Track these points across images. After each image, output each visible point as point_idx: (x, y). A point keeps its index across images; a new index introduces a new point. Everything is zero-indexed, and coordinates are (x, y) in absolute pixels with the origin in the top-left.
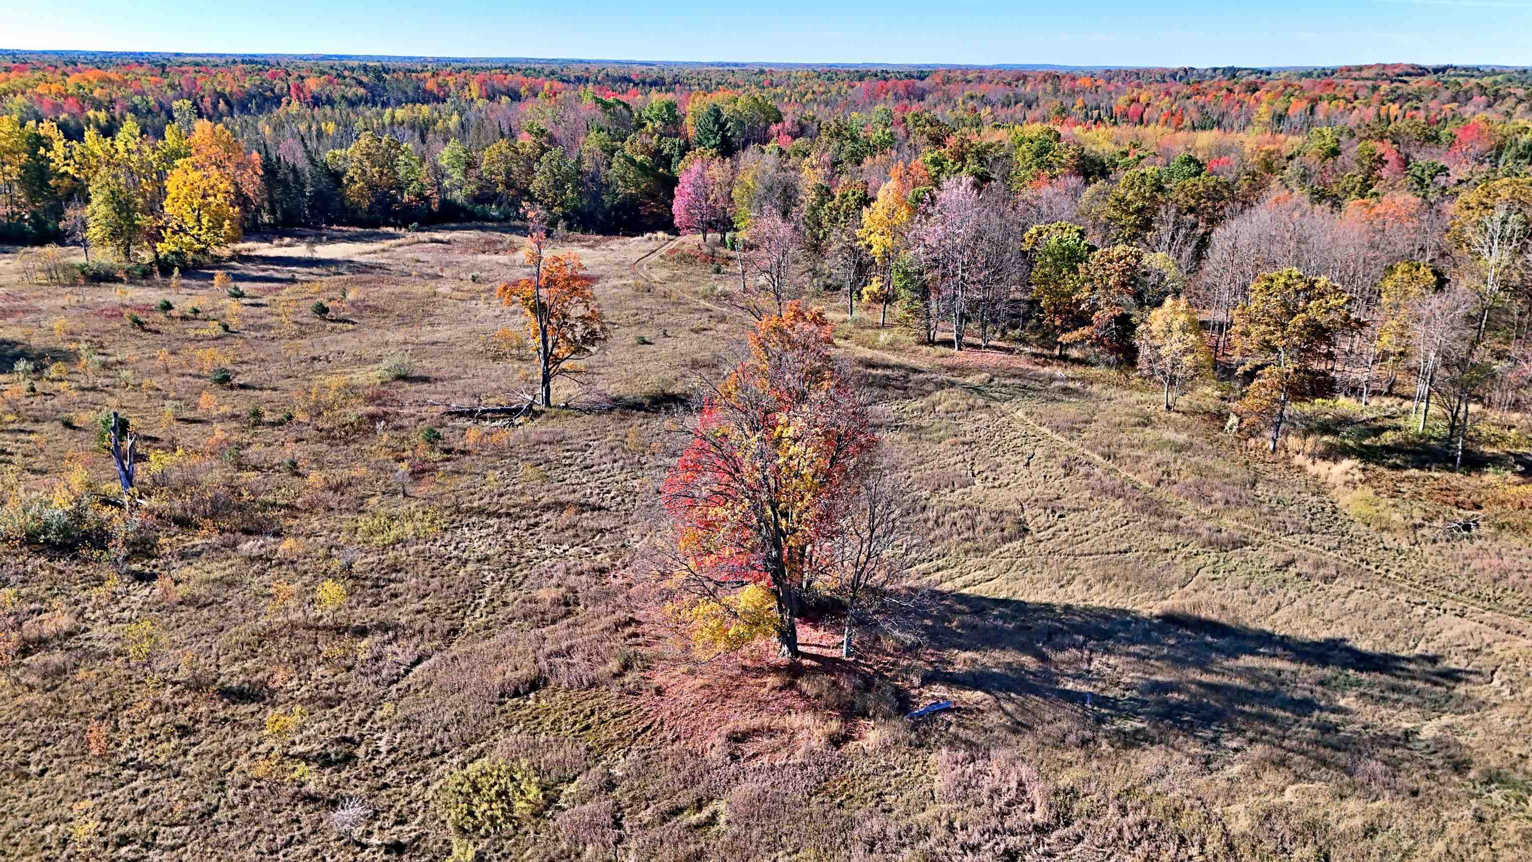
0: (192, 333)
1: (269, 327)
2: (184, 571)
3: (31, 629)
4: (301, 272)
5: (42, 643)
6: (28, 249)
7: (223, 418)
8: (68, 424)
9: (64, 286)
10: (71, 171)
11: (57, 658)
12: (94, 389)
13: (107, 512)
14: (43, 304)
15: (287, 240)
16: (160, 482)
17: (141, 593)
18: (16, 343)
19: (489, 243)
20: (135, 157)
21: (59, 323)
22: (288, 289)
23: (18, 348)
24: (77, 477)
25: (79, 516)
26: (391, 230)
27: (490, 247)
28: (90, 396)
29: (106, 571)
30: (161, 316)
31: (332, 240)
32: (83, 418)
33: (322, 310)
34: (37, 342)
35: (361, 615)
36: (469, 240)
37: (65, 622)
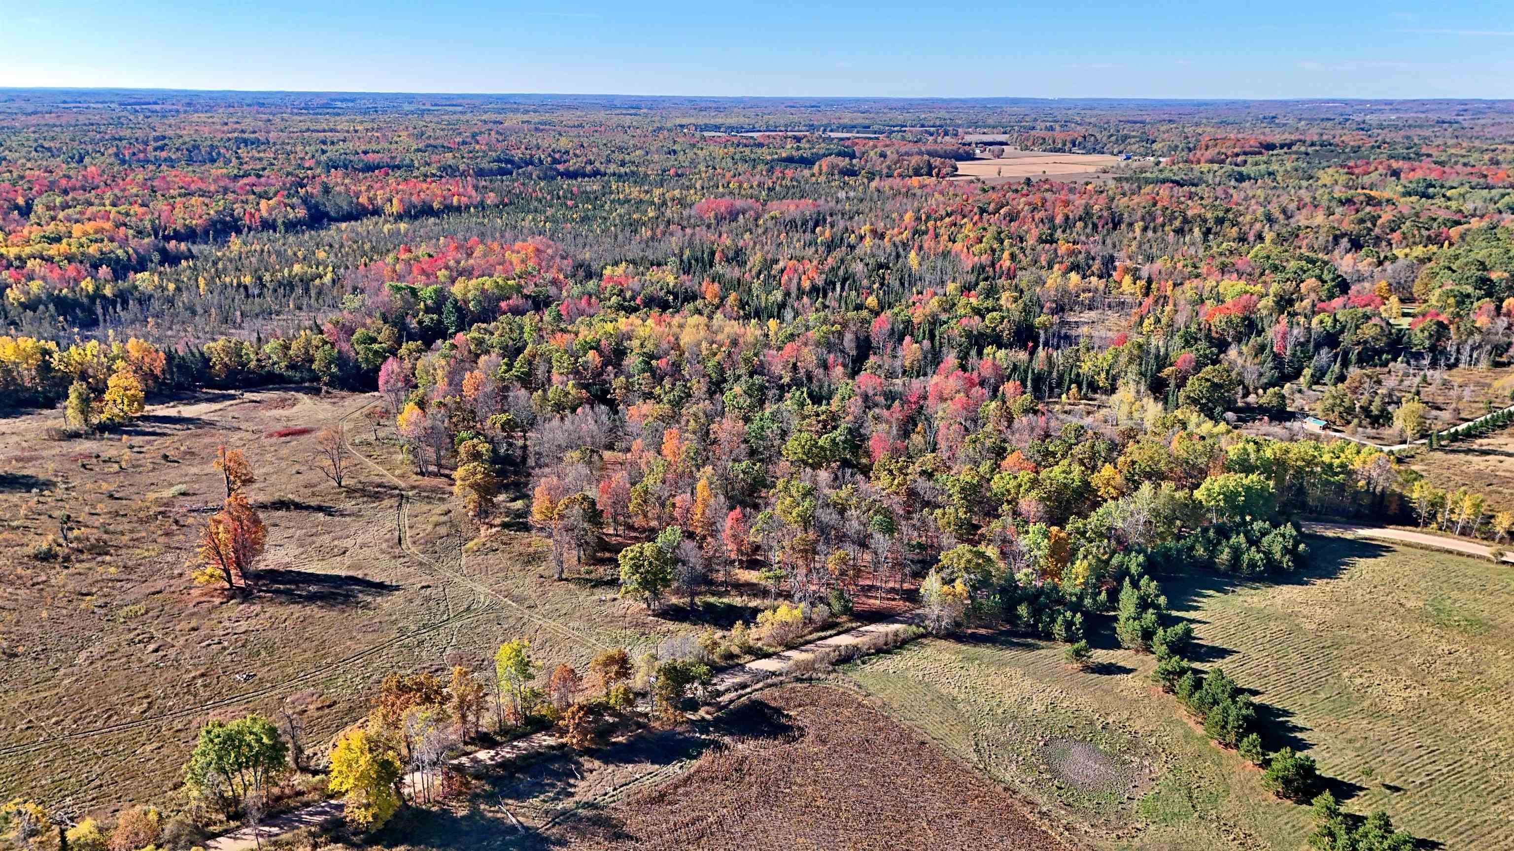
0: (106, 470)
1: (141, 466)
2: (77, 565)
3: (35, 580)
4: (168, 428)
5: (38, 583)
6: (39, 411)
7: (105, 514)
8: (50, 516)
9: (55, 440)
10: (62, 368)
11: (41, 586)
12: (62, 500)
13: (58, 548)
14: (44, 453)
15: (172, 404)
16: (77, 539)
17: (66, 571)
18: (32, 477)
19: (284, 400)
20: (96, 360)
21: (51, 466)
22: (159, 441)
23: (33, 481)
24: (51, 537)
25: (50, 550)
26: (232, 392)
27: (282, 404)
28: (60, 504)
29: (57, 566)
30: (94, 460)
31: (198, 401)
32: (56, 513)
33: (165, 457)
34: (42, 477)
35: (124, 577)
36: (272, 399)
37: (44, 578)
